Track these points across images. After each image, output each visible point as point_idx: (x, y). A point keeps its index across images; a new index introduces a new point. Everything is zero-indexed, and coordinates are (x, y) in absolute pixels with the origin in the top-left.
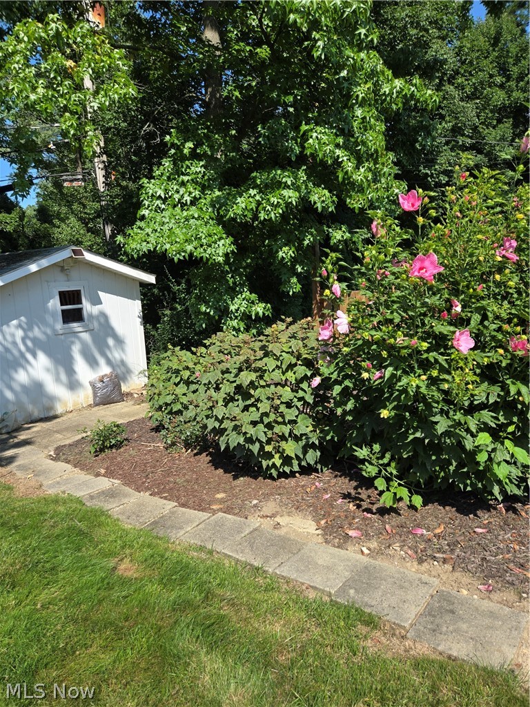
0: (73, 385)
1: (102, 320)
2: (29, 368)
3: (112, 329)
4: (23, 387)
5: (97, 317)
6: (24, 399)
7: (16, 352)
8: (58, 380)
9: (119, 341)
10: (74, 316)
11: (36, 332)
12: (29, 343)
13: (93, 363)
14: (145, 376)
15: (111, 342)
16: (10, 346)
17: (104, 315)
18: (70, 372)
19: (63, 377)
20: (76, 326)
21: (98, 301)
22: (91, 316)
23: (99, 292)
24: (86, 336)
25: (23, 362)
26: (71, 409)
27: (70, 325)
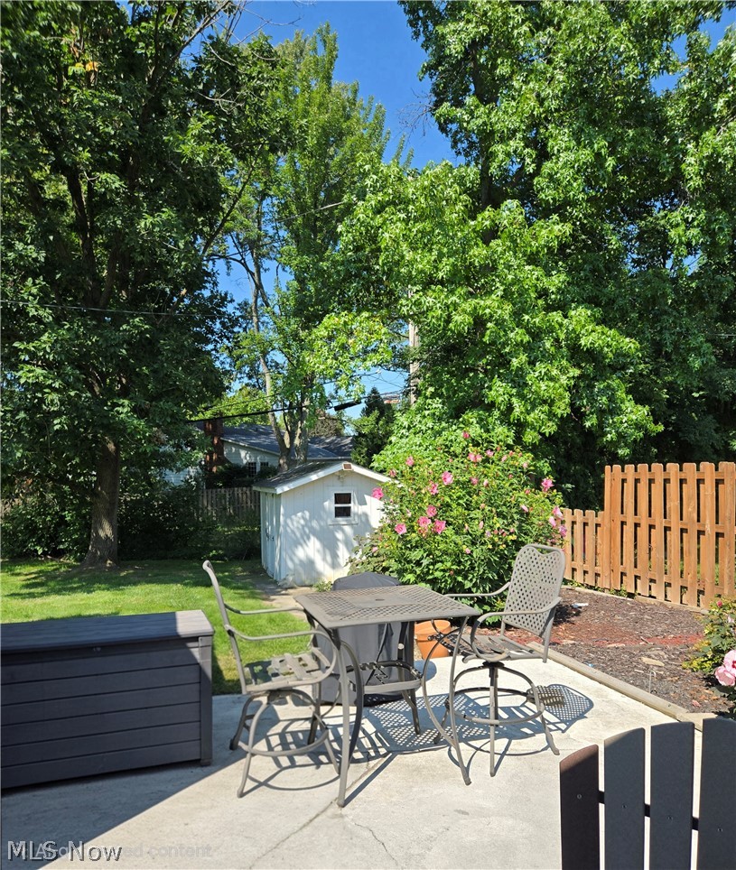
0: (335, 565)
1: (363, 519)
2: (304, 545)
4: (301, 561)
5: (359, 516)
6: (301, 570)
8: (324, 559)
10: (343, 512)
11: (315, 524)
12: (307, 530)
17: (366, 514)
18: (335, 556)
19: (329, 558)
20: (341, 520)
21: (363, 502)
22: (356, 514)
23: (366, 496)
24: (348, 529)
27: (339, 519)
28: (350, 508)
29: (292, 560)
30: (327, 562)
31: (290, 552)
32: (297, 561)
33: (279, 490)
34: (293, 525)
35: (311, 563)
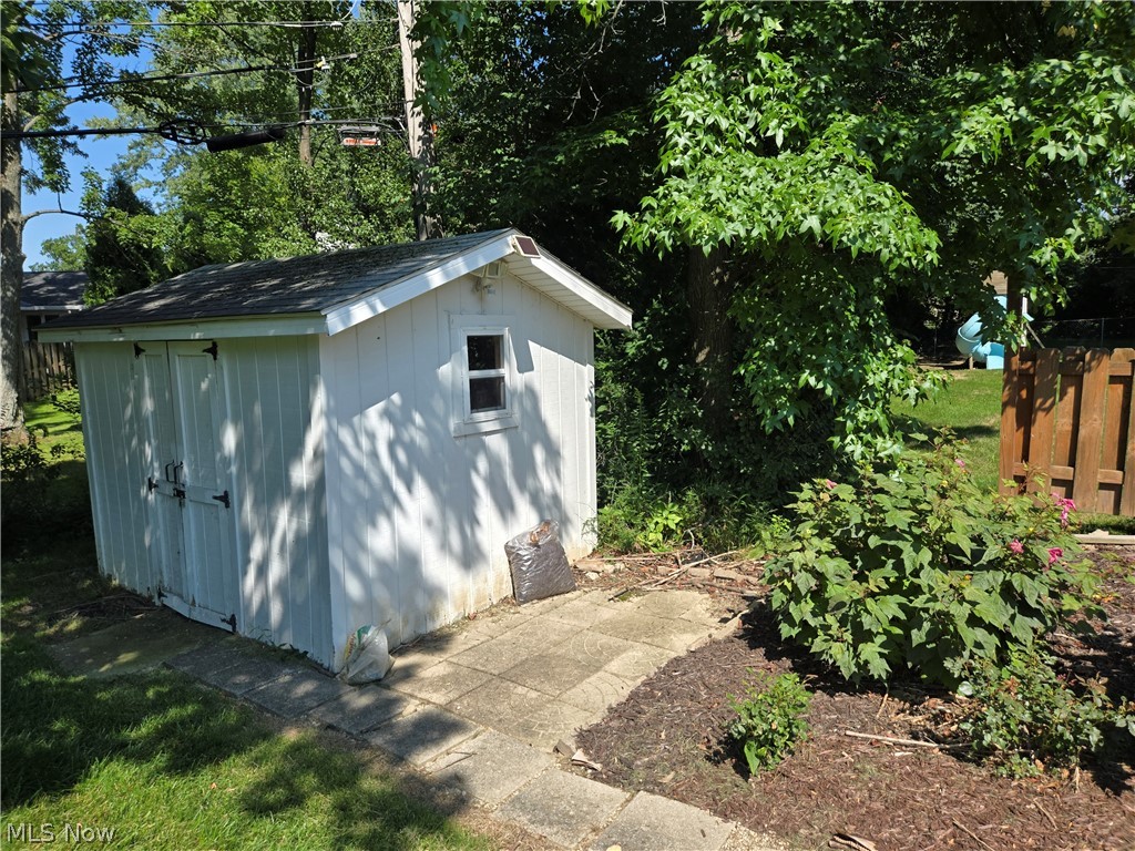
0: (470, 557)
2: (396, 513)
3: (543, 425)
4: (382, 565)
5: (520, 402)
7: (375, 478)
8: (444, 546)
9: (553, 454)
10: (488, 395)
11: (416, 430)
12: (402, 456)
13: (505, 507)
14: (593, 531)
15: (539, 454)
16: (365, 463)
17: (531, 392)
18: (469, 518)
19: (455, 540)
20: (487, 419)
21: (526, 365)
22: (514, 398)
23: (532, 344)
24: (498, 443)
25: (387, 500)
26: (472, 611)
27: (481, 415)
28: (501, 379)
29: (357, 569)
30: (451, 551)
31: (349, 543)
32: (370, 569)
33: (334, 322)
34: (358, 444)
35: (409, 561)
